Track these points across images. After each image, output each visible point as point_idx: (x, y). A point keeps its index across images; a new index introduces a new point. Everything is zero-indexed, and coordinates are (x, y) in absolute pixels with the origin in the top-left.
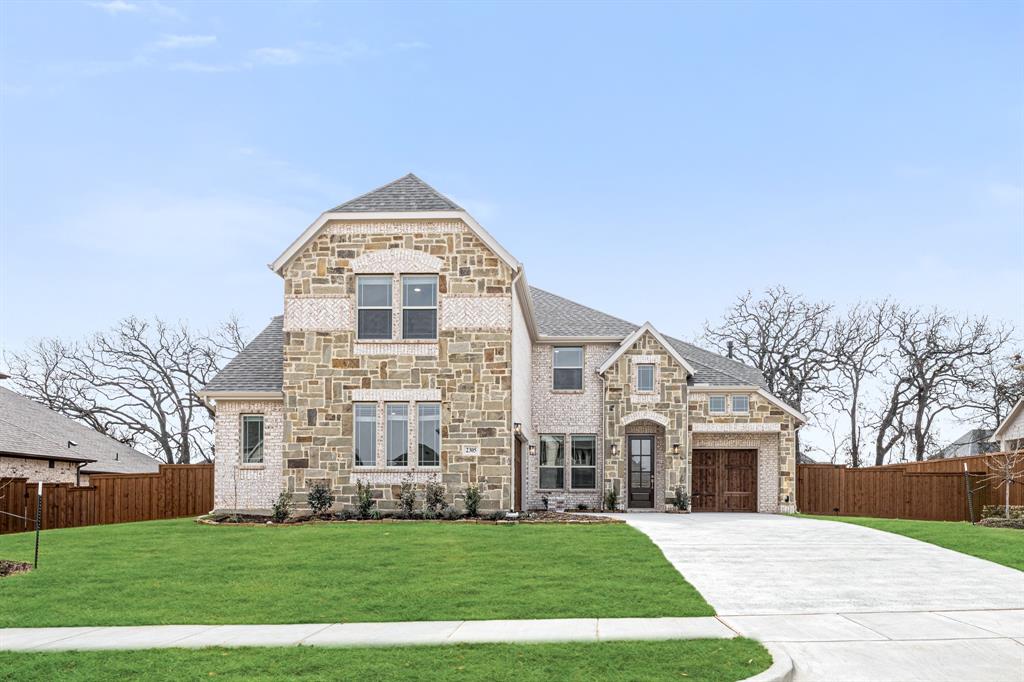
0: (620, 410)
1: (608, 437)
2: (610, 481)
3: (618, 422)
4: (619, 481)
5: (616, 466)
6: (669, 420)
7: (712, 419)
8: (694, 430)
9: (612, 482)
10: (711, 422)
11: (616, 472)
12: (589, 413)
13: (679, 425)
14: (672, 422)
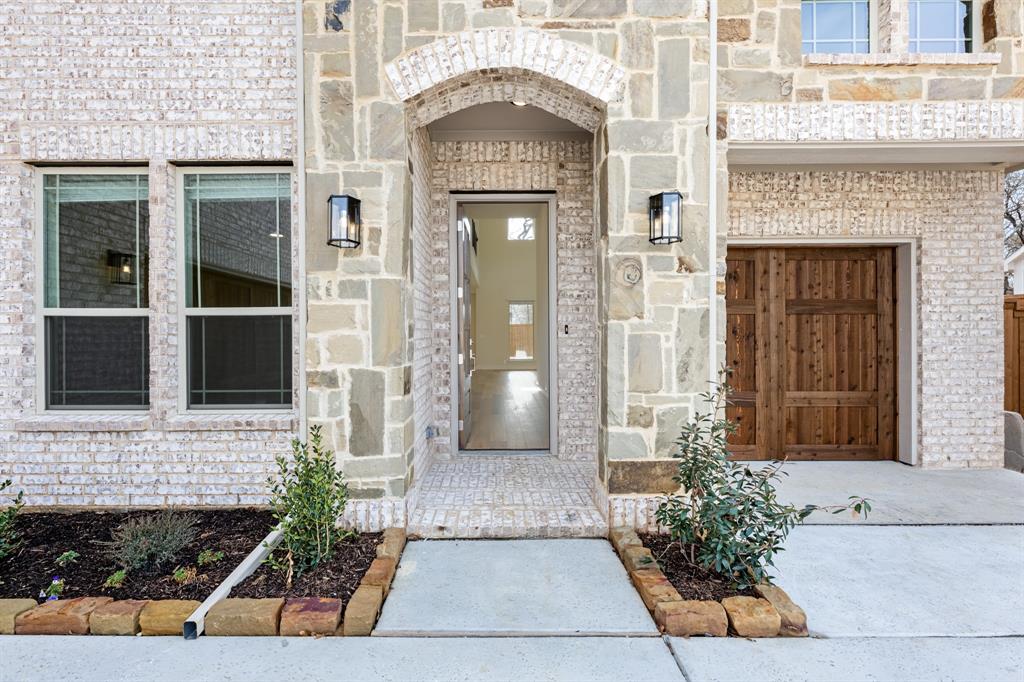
0: (379, 23)
1: (322, 166)
2: (331, 380)
3: (369, 86)
4: (376, 379)
5: (362, 308)
6: (624, 74)
7: (822, 81)
8: (735, 132)
9: (345, 386)
10: (814, 95)
11: (364, 336)
12: (253, 68)
13: (675, 100)
14: (635, 87)
